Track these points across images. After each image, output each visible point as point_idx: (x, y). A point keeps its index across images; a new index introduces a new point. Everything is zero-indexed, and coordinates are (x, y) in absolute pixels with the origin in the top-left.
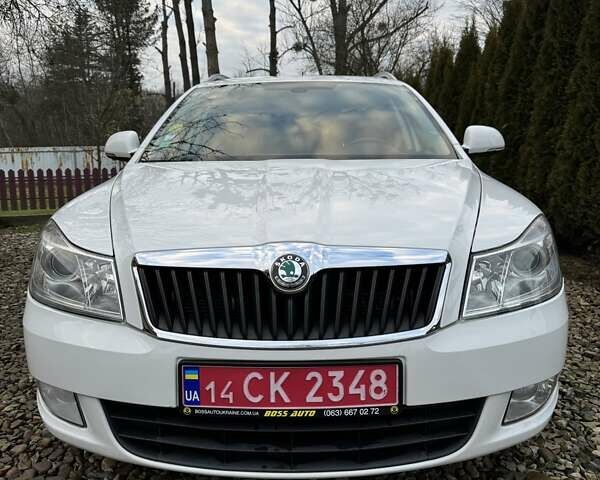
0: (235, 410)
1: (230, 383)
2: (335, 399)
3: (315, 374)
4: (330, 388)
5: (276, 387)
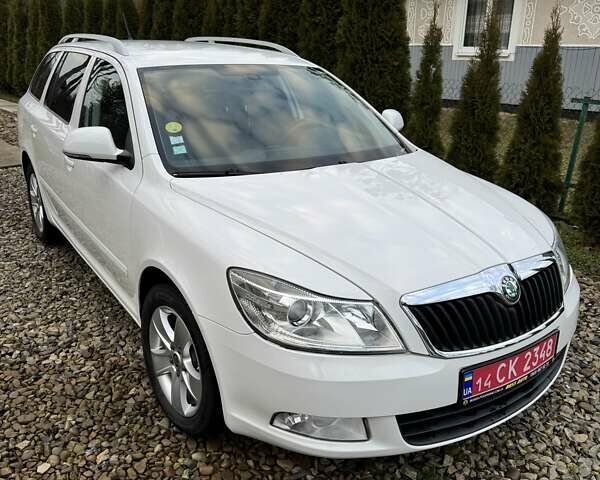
0: (491, 391)
1: (489, 375)
2: (534, 364)
3: (529, 353)
4: (533, 359)
5: (512, 369)
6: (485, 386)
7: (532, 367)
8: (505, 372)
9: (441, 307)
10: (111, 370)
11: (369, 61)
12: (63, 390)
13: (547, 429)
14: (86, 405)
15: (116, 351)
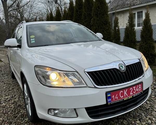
0: (119, 100)
1: (117, 95)
2: (134, 93)
3: (131, 88)
4: (134, 91)
5: (125, 93)
6: (116, 99)
7: (134, 94)
8: (123, 94)
9: (98, 72)
10: (18, 106)
11: (100, 28)
12: (3, 112)
13: (146, 118)
14: (7, 115)
15: (21, 102)
